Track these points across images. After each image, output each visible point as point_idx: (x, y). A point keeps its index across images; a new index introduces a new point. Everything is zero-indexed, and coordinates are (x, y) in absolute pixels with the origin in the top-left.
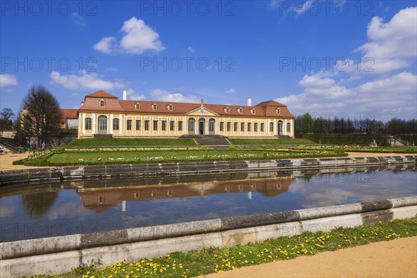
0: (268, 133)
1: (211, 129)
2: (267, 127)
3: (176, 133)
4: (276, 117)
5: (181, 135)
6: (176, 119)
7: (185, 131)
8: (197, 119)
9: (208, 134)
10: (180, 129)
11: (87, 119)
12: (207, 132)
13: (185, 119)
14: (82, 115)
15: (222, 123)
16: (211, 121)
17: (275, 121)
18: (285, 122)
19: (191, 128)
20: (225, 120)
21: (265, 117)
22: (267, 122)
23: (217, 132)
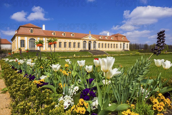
0: (119, 49)
1: (94, 47)
2: (119, 46)
3: (77, 49)
4: (123, 41)
5: (79, 50)
6: (77, 41)
7: (81, 48)
8: (87, 42)
9: (93, 49)
10: (79, 47)
11: (21, 41)
12: (92, 48)
13: (81, 42)
14: (17, 38)
15: (99, 44)
16: (94, 43)
17: (122, 43)
18: (126, 43)
19: (84, 47)
20: (101, 42)
21: (118, 41)
22: (119, 43)
23: (97, 48)
